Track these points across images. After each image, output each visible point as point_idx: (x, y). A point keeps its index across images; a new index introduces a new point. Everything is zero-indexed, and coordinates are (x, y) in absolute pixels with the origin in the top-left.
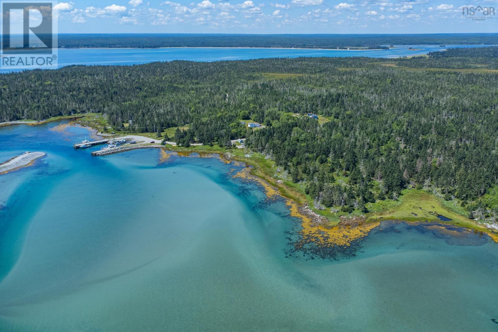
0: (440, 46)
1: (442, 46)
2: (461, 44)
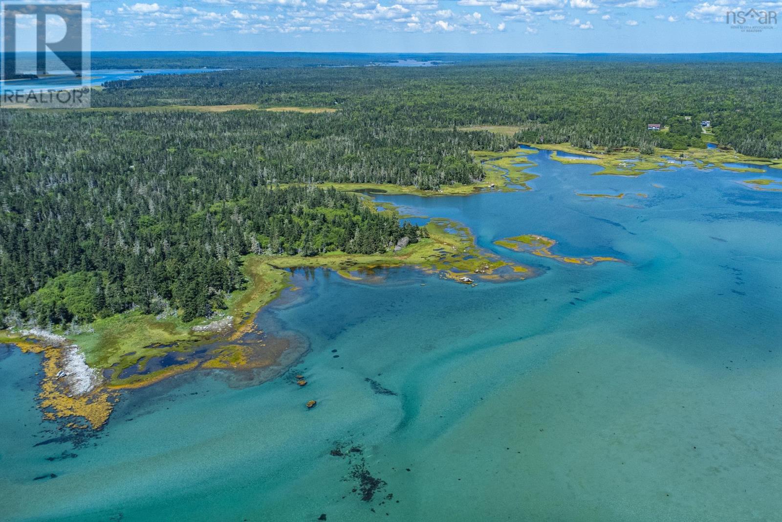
0: (135, 72)
1: (138, 71)
2: (171, 67)
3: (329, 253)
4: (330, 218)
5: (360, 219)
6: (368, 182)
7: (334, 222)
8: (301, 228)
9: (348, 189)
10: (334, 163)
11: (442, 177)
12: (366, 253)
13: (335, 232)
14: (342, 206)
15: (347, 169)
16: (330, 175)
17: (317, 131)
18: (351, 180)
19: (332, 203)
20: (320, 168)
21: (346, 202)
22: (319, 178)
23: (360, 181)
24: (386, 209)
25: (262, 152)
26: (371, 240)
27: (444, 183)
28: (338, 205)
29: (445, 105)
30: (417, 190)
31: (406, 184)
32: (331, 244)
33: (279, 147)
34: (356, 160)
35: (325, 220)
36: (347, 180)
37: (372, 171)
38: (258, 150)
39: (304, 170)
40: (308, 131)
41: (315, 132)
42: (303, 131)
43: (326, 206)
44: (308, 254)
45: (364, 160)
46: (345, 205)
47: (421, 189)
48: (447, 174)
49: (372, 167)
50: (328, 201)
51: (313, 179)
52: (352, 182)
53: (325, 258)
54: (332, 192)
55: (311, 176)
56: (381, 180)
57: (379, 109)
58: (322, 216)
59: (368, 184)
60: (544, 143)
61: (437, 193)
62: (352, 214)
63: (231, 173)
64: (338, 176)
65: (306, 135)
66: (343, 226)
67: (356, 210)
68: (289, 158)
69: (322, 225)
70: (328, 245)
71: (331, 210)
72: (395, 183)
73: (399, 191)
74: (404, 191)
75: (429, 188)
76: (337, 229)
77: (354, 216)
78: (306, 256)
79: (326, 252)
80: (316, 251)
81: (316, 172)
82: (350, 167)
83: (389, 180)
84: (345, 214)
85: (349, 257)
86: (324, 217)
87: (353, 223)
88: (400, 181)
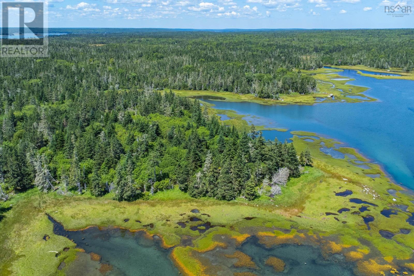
3: (160, 195)
4: (165, 130)
5: (208, 132)
6: (205, 89)
7: (171, 137)
8: (121, 145)
9: (187, 95)
10: (173, 72)
11: (280, 86)
12: (224, 198)
13: (172, 155)
14: (182, 114)
15: (185, 77)
16: (170, 82)
17: (161, 54)
18: (190, 87)
19: (169, 110)
20: (160, 76)
21: (185, 108)
22: (159, 84)
23: (197, 88)
24: (231, 118)
25: (114, 64)
26: (232, 175)
27: (281, 92)
28: (177, 111)
29: (250, 43)
30: (256, 98)
31: (243, 92)
32: (165, 176)
33: (129, 61)
34: (193, 69)
35: (158, 133)
36: (185, 87)
37: (209, 80)
38: (110, 62)
39: (146, 78)
40: (155, 54)
41: (159, 55)
42: (151, 54)
43: (162, 113)
44: (125, 196)
45: (201, 70)
46: (186, 112)
47: (260, 97)
48: (284, 83)
49: (209, 75)
50: (165, 107)
51: (153, 85)
52: (190, 89)
53: (153, 205)
54: (170, 99)
55: (152, 83)
56: (218, 88)
57: (205, 44)
58: (155, 127)
59: (206, 91)
60: (342, 65)
61: (278, 101)
62: (195, 125)
63: (76, 78)
64: (176, 83)
65: (153, 57)
66: (183, 144)
67: (199, 119)
68: (135, 69)
69: (153, 140)
70: (160, 178)
71: (167, 118)
72: (232, 91)
73: (238, 99)
74: (242, 98)
75: (268, 97)
76: (175, 148)
77: (198, 128)
78: (121, 199)
79: (155, 192)
80: (138, 192)
81: (156, 80)
82: (188, 76)
83: (225, 88)
84: (186, 124)
85: (194, 205)
86: (158, 128)
87: (200, 140)
88: (237, 89)
